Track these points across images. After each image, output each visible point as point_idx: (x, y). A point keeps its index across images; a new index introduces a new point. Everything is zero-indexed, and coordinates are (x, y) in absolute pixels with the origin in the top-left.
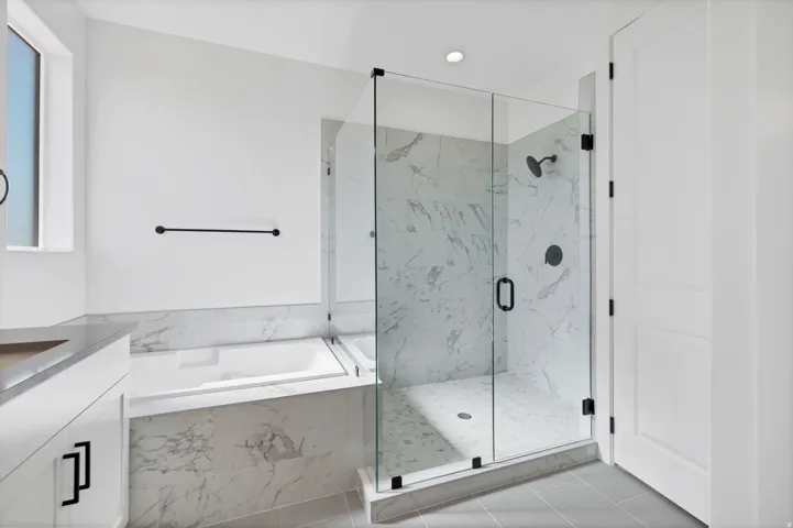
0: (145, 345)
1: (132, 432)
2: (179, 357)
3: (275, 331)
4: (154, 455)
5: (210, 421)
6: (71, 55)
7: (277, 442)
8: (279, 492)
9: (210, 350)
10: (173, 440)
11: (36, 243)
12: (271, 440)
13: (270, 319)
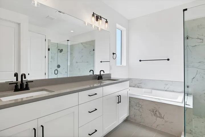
0: (137, 86)
1: (129, 99)
2: (144, 90)
3: (168, 88)
4: (133, 105)
5: (143, 102)
6: (125, 29)
7: (157, 112)
8: (158, 125)
9: (151, 90)
10: (136, 103)
11: (121, 64)
12: (156, 112)
13: (166, 85)
